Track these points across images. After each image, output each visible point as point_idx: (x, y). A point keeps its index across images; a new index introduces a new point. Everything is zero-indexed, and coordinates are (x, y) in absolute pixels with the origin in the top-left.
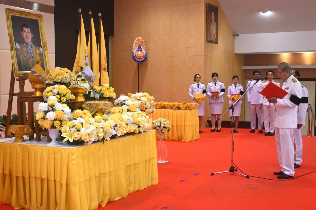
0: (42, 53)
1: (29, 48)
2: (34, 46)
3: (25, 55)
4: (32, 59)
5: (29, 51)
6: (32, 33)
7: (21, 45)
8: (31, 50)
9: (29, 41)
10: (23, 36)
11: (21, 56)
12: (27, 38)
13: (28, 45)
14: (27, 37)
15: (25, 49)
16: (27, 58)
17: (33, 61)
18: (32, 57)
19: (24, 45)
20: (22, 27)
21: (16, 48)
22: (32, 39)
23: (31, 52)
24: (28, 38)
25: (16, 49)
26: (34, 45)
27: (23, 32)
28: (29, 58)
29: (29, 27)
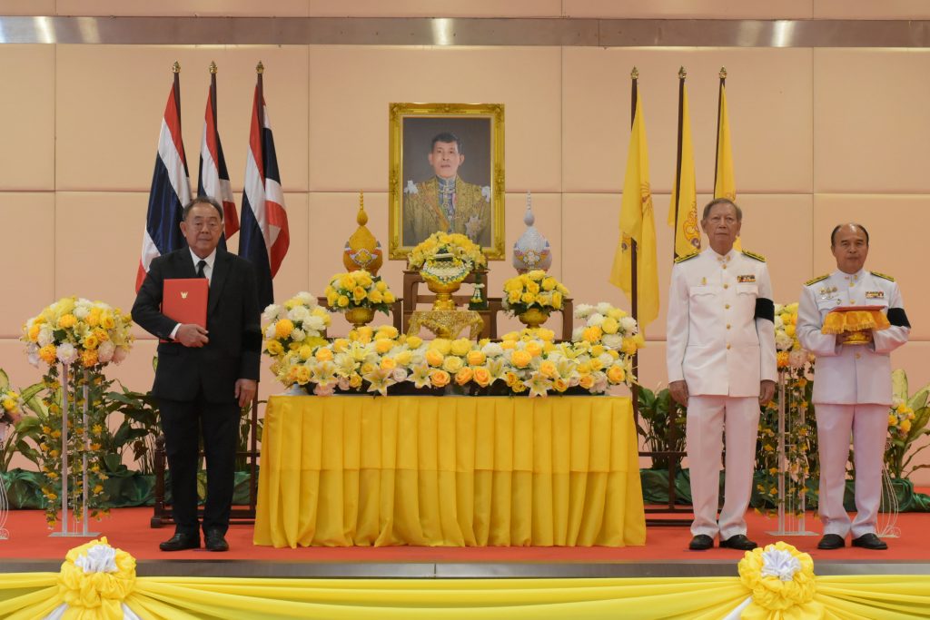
0: (487, 200)
1: (447, 190)
2: (464, 184)
3: (431, 208)
4: (450, 217)
5: (446, 196)
6: (461, 152)
7: (424, 184)
8: (451, 194)
9: (451, 173)
10: (431, 163)
11: (418, 212)
12: (442, 166)
13: (443, 182)
14: (445, 163)
15: (432, 193)
16: (435, 215)
17: (453, 221)
18: (454, 211)
19: (433, 184)
20: (435, 140)
21: (404, 193)
22: (459, 167)
23: (451, 200)
24: (449, 166)
25: (406, 196)
26: (465, 182)
27: (432, 151)
28: (441, 214)
29: (455, 139)
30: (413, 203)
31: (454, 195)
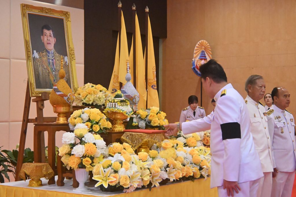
0: (67, 64)
1: (51, 57)
2: (57, 55)
3: (45, 67)
4: (54, 73)
5: (51, 61)
6: (55, 36)
7: (41, 53)
8: (53, 60)
9: (51, 47)
10: (43, 41)
11: (40, 69)
12: (48, 44)
13: (49, 52)
14: (49, 42)
15: (45, 59)
16: (47, 71)
17: (55, 75)
18: (55, 69)
19: (44, 54)
20: (43, 28)
21: (33, 58)
22: (54, 45)
23: (53, 63)
24: (50, 44)
25: (34, 59)
26: (58, 53)
27: (43, 35)
28: (50, 70)
29: (51, 29)
30: (37, 63)
31: (54, 60)
